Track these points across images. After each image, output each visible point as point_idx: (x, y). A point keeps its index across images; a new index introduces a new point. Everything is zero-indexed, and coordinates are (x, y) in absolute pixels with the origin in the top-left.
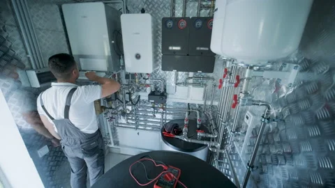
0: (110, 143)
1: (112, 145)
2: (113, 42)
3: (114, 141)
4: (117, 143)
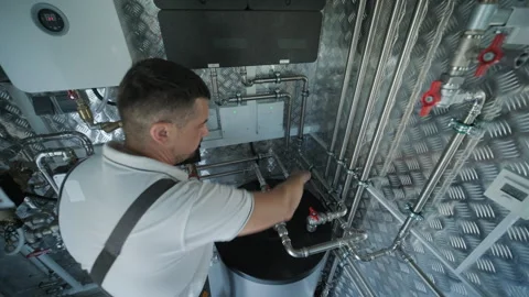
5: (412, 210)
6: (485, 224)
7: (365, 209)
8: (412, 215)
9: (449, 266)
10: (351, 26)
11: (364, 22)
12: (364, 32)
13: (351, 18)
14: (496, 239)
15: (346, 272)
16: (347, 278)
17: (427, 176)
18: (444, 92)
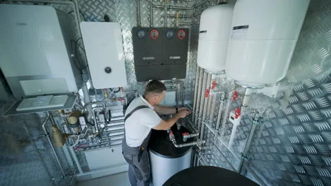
0: (78, 172)
1: (81, 174)
2: (72, 55)
3: (82, 168)
4: (86, 169)
9: (227, 147)
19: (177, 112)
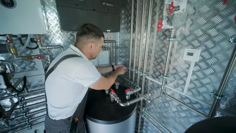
5: (164, 76)
6: (187, 70)
7: (147, 87)
8: (164, 77)
9: (181, 93)
10: (130, 21)
11: (134, 19)
12: (135, 22)
13: (129, 19)
14: (191, 74)
15: (145, 119)
16: (146, 122)
17: (165, 62)
18: (163, 23)
19: (114, 70)
